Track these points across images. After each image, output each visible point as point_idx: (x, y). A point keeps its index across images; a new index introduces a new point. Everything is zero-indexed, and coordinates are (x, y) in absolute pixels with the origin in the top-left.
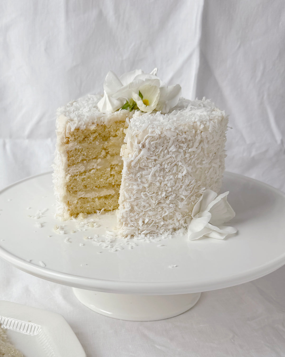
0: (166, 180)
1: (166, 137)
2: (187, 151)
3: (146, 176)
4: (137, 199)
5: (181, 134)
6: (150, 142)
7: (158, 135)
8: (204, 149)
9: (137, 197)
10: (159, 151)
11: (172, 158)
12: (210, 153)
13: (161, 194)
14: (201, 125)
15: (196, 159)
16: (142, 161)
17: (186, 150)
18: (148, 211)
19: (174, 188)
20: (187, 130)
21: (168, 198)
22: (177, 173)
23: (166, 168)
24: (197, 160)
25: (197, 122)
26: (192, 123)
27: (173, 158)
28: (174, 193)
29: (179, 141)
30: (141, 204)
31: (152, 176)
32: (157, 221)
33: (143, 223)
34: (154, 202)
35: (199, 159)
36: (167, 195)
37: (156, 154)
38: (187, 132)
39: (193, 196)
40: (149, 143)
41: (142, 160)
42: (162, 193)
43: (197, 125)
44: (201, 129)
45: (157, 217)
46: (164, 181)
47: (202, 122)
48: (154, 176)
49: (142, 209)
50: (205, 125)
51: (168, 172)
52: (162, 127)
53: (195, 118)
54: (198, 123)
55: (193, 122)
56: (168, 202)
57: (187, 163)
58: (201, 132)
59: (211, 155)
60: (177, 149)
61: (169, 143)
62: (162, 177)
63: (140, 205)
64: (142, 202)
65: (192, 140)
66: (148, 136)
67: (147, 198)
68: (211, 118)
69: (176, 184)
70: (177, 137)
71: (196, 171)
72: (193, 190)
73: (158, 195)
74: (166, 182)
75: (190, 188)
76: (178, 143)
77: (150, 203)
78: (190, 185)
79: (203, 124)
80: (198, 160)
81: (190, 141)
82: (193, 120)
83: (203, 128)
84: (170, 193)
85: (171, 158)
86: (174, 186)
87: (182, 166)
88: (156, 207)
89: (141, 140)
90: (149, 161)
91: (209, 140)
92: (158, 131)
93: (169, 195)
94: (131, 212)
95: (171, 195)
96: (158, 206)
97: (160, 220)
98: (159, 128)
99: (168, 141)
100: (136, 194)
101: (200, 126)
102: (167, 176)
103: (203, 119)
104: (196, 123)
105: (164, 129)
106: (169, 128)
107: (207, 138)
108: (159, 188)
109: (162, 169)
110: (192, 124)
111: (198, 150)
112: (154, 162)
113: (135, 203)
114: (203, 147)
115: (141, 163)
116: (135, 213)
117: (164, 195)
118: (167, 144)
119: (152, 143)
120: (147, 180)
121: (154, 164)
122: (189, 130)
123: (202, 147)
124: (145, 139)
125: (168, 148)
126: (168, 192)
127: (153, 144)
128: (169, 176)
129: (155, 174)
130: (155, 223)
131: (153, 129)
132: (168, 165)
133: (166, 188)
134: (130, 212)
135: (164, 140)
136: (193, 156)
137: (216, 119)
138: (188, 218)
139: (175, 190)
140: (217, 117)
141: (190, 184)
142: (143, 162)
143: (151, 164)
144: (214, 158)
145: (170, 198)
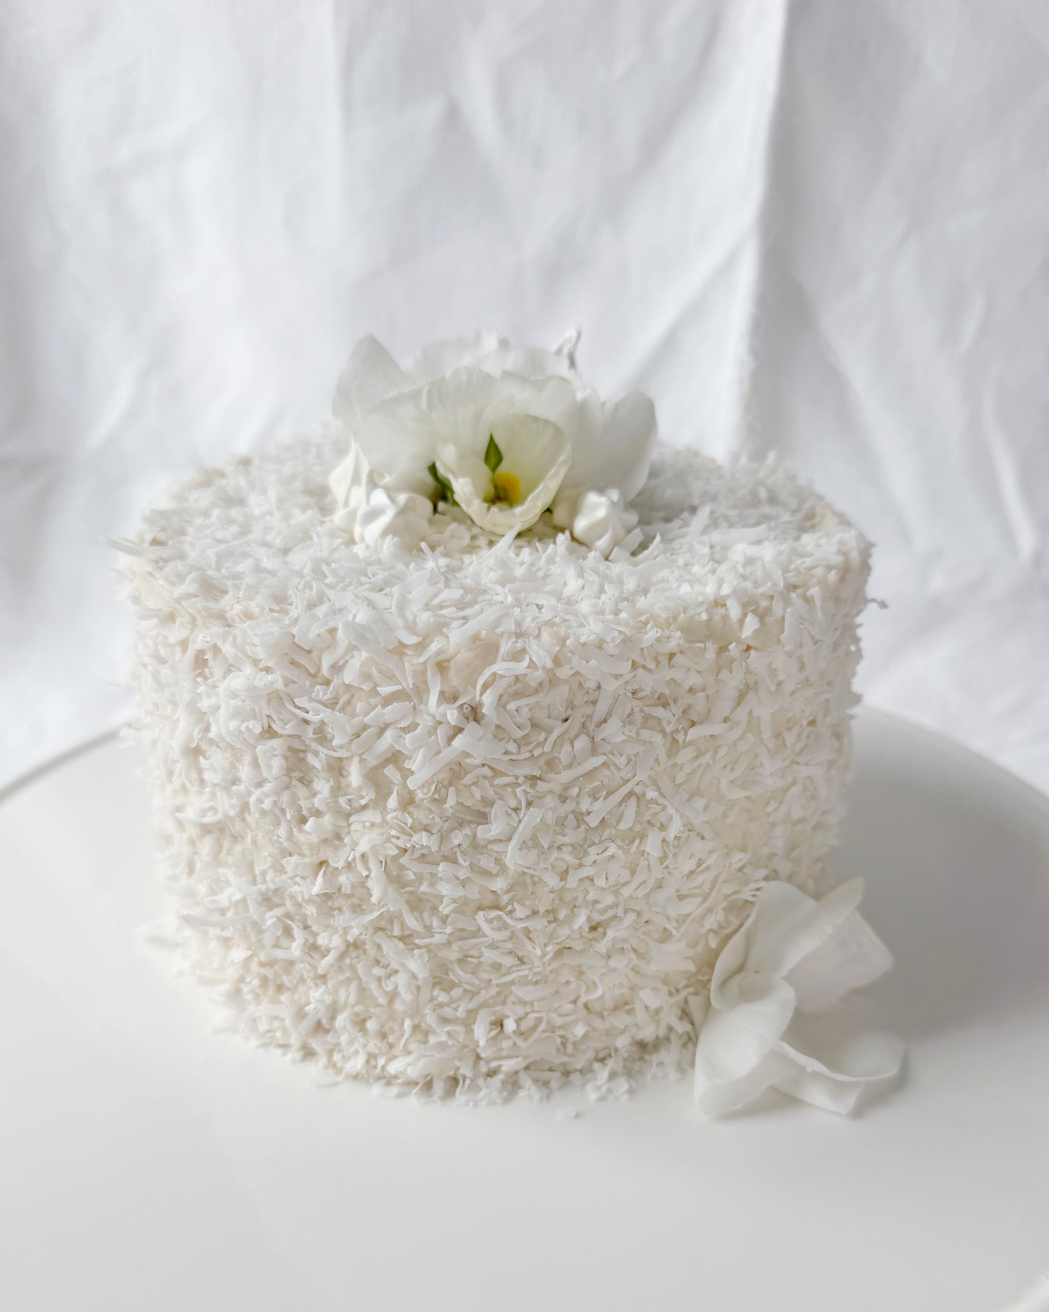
0: (588, 860)
1: (582, 680)
2: (680, 737)
3: (495, 847)
4: (461, 935)
5: (652, 665)
6: (505, 698)
7: (540, 671)
8: (759, 719)
9: (462, 930)
10: (546, 740)
11: (612, 768)
12: (789, 729)
13: (573, 915)
14: (745, 615)
15: (725, 767)
16: (466, 779)
17: (677, 731)
18: (513, 982)
19: (626, 892)
20: (679, 644)
21: (600, 930)
22: (638, 829)
23: (589, 813)
24: (729, 767)
25: (729, 603)
26: (704, 608)
27: (619, 769)
28: (626, 911)
29: (640, 695)
30: (478, 958)
31: (523, 846)
32: (559, 1021)
33: (499, 1029)
34: (539, 953)
35: (736, 762)
36: (597, 918)
37: (536, 753)
38: (678, 655)
39: (714, 913)
40: (501, 704)
41: (466, 774)
42: (572, 911)
43: (725, 618)
44: (743, 637)
45: (556, 1006)
46: (581, 865)
47: (749, 604)
48: (530, 843)
49: (485, 976)
50: (762, 616)
51: (596, 829)
52: (562, 632)
53: (721, 583)
54: (734, 611)
55: (711, 598)
56: (603, 946)
57: (684, 787)
58: (745, 647)
59: (790, 738)
60: (634, 731)
61: (594, 703)
62: (570, 849)
63: (476, 961)
64: (483, 949)
65: (703, 690)
66: (494, 674)
67: (507, 933)
68: (793, 580)
69: (633, 873)
70: (634, 676)
71: (725, 815)
72: (712, 889)
73: (556, 920)
74: (588, 871)
75: (701, 886)
76: (640, 703)
77: (520, 954)
78: (701, 872)
79: (754, 612)
80: (732, 770)
81: (695, 694)
82: (710, 589)
83: (754, 632)
84: (610, 913)
85: (608, 768)
86: (627, 883)
87: (661, 801)
88: (550, 968)
89: (461, 690)
90: (500, 781)
91: (782, 677)
92: (541, 653)
93: (605, 917)
94: (439, 983)
95: (615, 917)
96: (555, 964)
97: (573, 1017)
98: (546, 637)
99: (592, 698)
100: (452, 915)
101: (741, 622)
102: (594, 844)
103: (756, 587)
104: (725, 605)
105: (568, 642)
106: (593, 637)
107: (773, 672)
108: (560, 893)
109: (566, 817)
110: (704, 616)
111: (730, 729)
112: (526, 787)
113: (453, 954)
114: (755, 713)
115: (465, 786)
116: (456, 993)
117: (581, 921)
118: (587, 710)
119: (512, 706)
120: (498, 861)
121: (525, 792)
122: (687, 645)
123: (750, 713)
124: (482, 687)
125: (591, 727)
126: (599, 906)
127: (516, 710)
128: (601, 842)
129: (534, 837)
130: (552, 1028)
131: (516, 642)
132: (596, 799)
133: (587, 893)
134: (435, 985)
135: (570, 689)
136: (709, 755)
137: (814, 580)
138: (696, 994)
139: (631, 897)
140: (819, 571)
141: (698, 870)
142: (475, 784)
143: (514, 793)
144: (806, 746)
145: (611, 933)
